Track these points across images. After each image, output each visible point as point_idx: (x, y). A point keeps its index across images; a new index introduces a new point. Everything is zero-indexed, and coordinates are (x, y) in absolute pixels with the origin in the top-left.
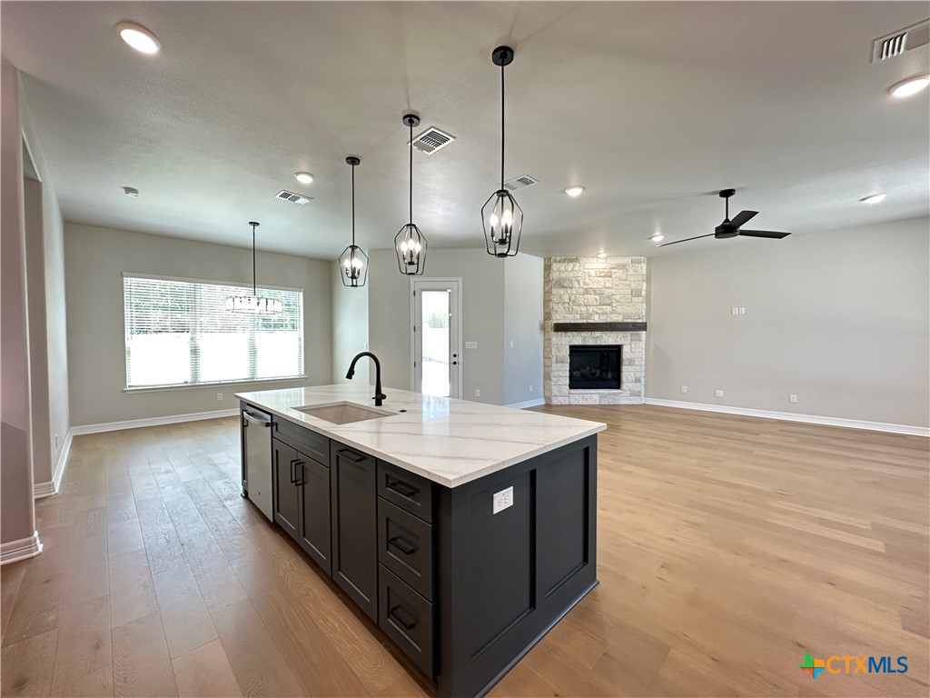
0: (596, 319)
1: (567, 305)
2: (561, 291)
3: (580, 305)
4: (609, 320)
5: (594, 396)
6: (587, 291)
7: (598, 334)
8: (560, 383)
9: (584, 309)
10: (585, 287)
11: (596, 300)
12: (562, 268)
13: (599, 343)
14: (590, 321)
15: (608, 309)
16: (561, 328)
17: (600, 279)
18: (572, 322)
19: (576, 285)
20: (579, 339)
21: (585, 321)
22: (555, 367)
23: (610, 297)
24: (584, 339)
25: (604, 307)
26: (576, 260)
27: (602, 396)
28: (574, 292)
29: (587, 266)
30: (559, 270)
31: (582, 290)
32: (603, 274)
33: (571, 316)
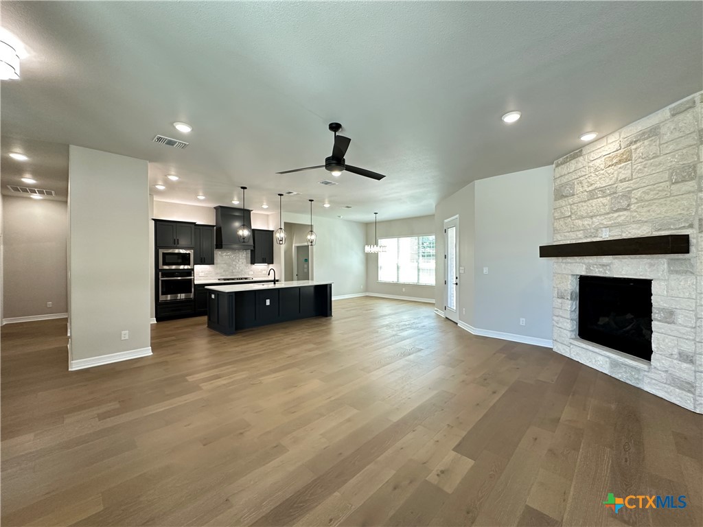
0: (605, 236)
1: (568, 220)
2: (562, 202)
3: (582, 218)
4: (625, 236)
5: (600, 358)
6: (592, 195)
7: (606, 259)
9: (587, 222)
10: (590, 188)
11: (604, 205)
12: (564, 171)
14: (595, 240)
15: (623, 216)
17: (610, 170)
18: (574, 242)
19: (578, 189)
21: (589, 240)
22: (556, 302)
23: (627, 195)
25: (616, 215)
26: (580, 153)
27: (615, 364)
28: (576, 199)
29: (594, 156)
30: (561, 175)
31: (585, 196)
32: (615, 161)
33: (573, 235)
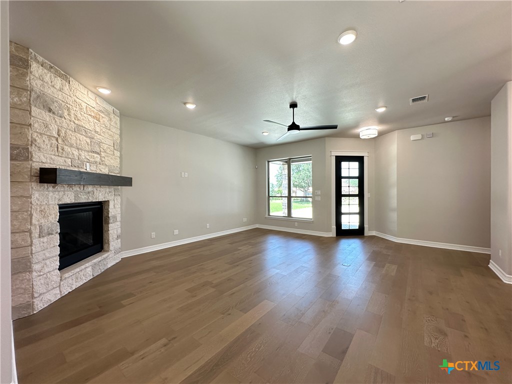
0: (87, 169)
1: (54, 142)
2: (47, 116)
3: (71, 146)
5: (88, 269)
6: (78, 129)
8: (47, 270)
9: (75, 152)
10: (76, 122)
12: (47, 78)
13: (91, 200)
15: (98, 158)
16: (48, 176)
17: (90, 118)
19: (66, 114)
20: (70, 196)
22: (38, 244)
23: (99, 144)
24: (76, 196)
25: (95, 155)
26: (65, 76)
28: (64, 124)
29: (78, 94)
30: (41, 78)
31: (73, 125)
32: (92, 114)
